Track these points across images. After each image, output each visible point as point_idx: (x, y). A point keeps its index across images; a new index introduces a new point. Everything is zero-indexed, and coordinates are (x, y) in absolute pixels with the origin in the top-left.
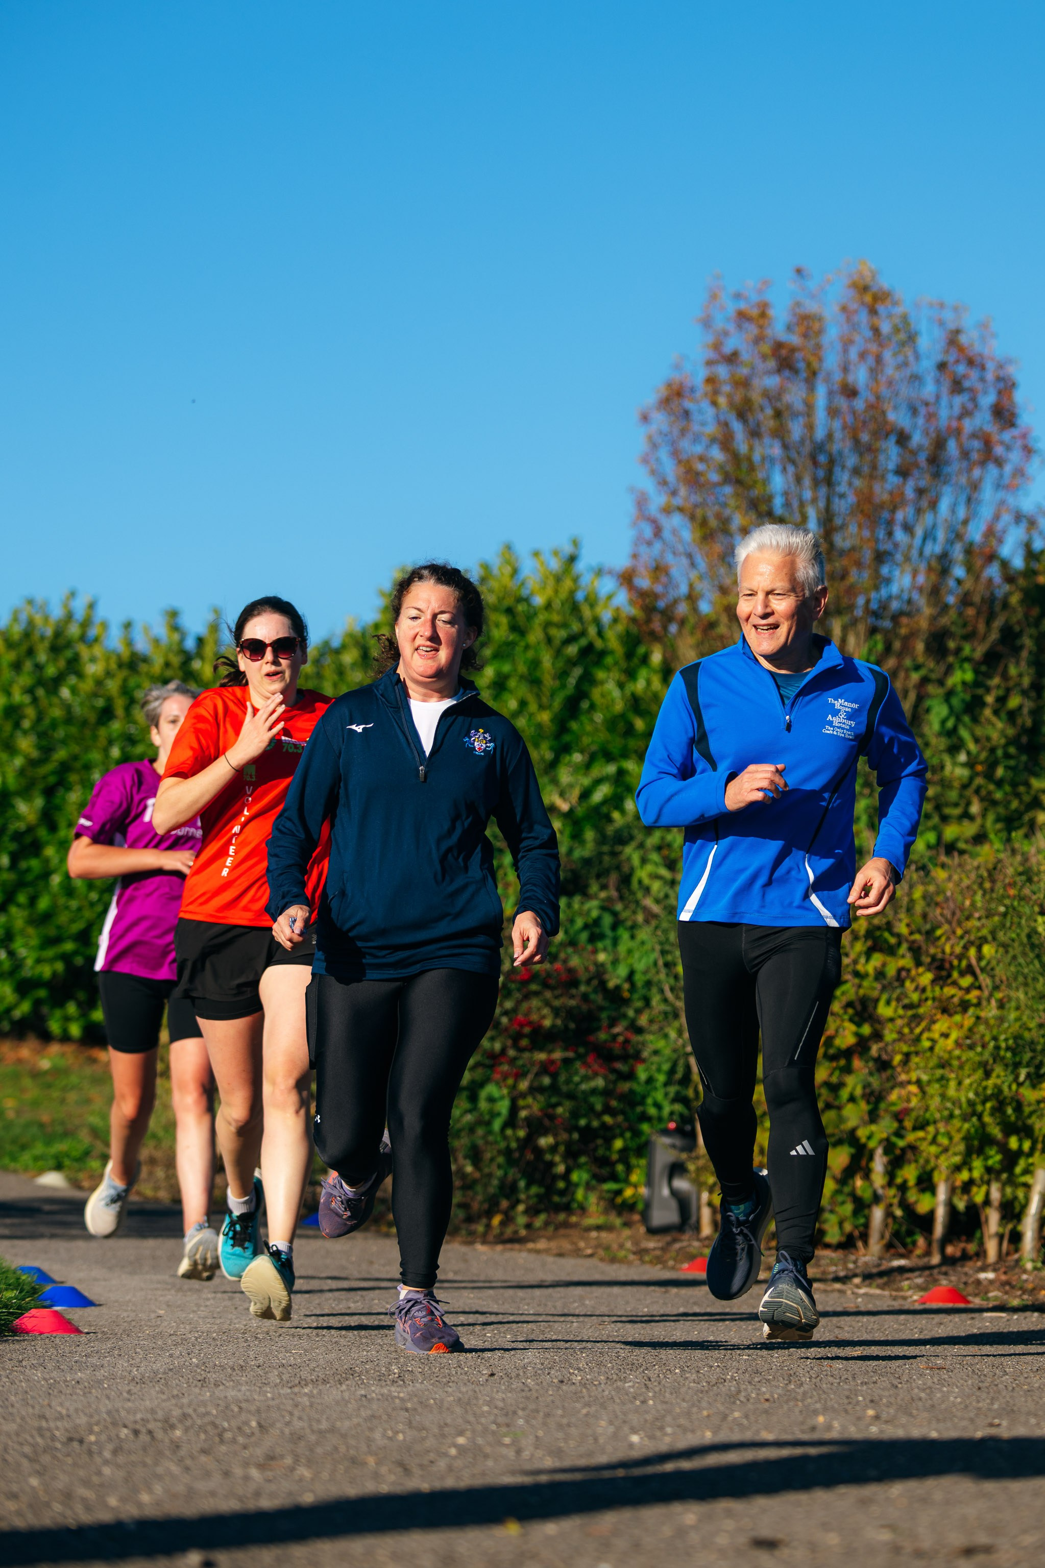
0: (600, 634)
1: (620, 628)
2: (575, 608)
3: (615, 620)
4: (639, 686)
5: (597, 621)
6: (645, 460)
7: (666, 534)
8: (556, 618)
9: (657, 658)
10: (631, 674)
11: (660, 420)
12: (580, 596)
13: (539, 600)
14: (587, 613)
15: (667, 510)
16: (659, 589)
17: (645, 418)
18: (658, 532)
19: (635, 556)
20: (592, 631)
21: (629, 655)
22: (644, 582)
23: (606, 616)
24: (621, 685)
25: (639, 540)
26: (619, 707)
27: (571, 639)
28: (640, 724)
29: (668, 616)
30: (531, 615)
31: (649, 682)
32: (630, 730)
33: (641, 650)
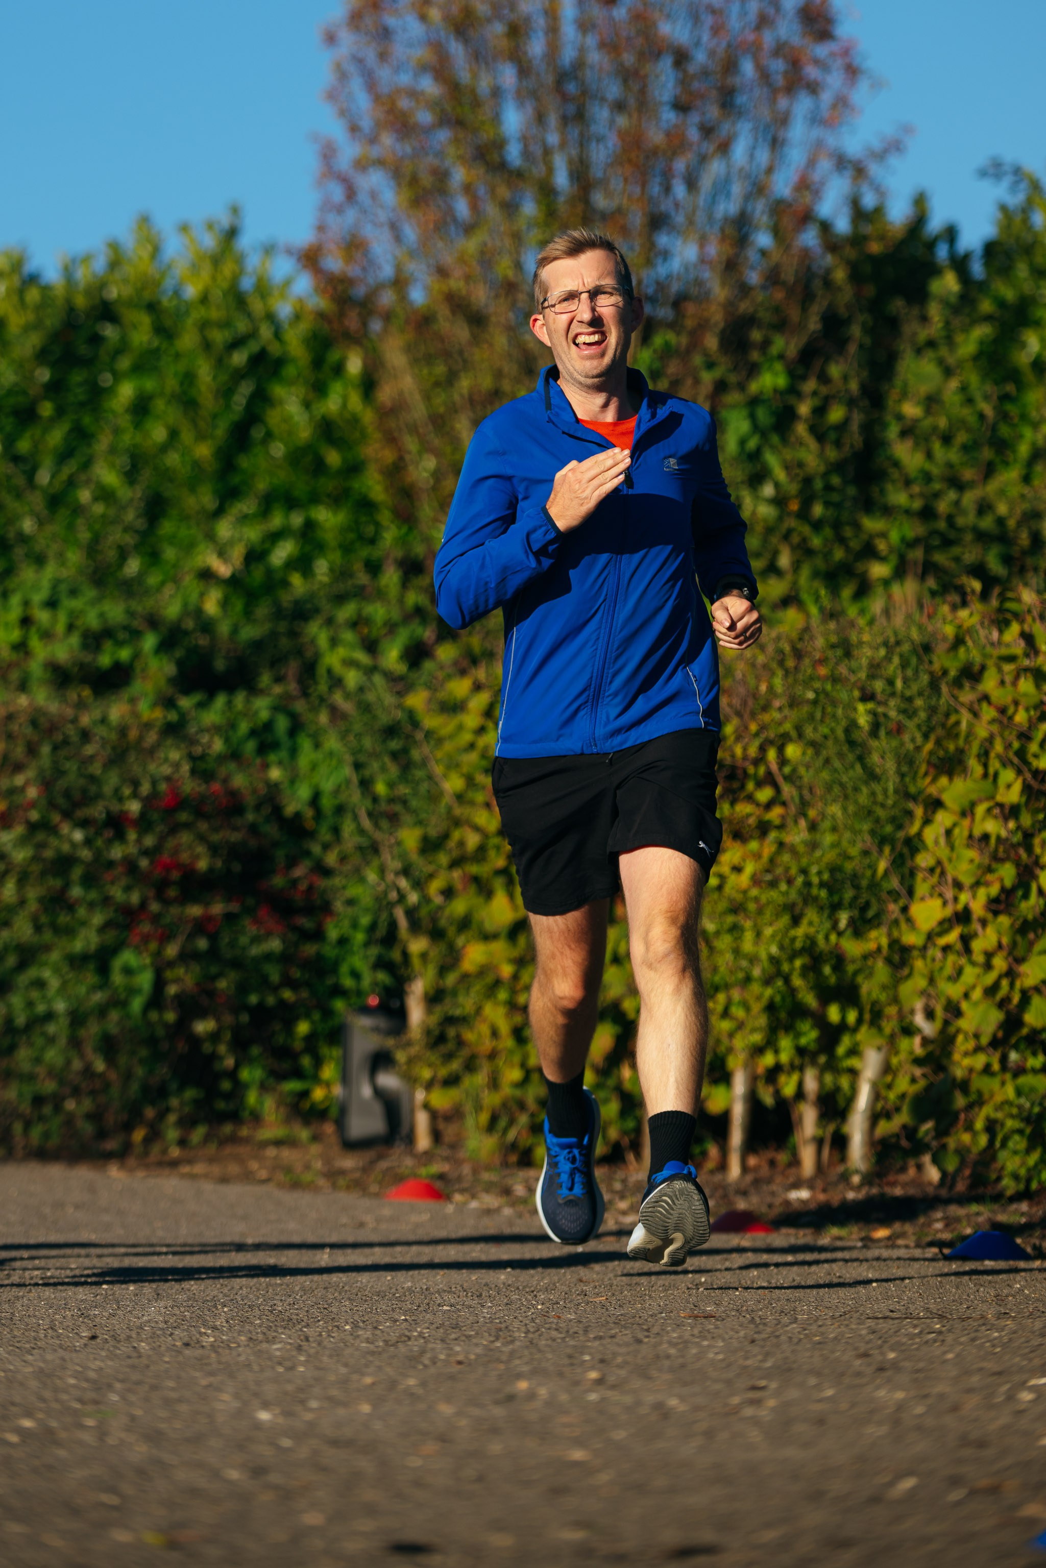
0: (278, 334)
1: (304, 327)
2: (238, 300)
3: (297, 317)
4: (332, 404)
5: (271, 317)
6: (332, 96)
7: (363, 197)
8: (215, 314)
9: (354, 365)
10: (320, 389)
11: (348, 40)
12: (247, 283)
13: (191, 291)
14: (257, 306)
15: (361, 165)
16: (353, 271)
17: (331, 39)
18: (351, 194)
19: (321, 228)
20: (266, 332)
21: (318, 363)
22: (334, 263)
23: (284, 310)
24: (307, 405)
25: (326, 206)
26: (304, 433)
27: (236, 343)
28: (333, 458)
29: (366, 307)
30: (182, 310)
31: (345, 399)
32: (319, 467)
33: (334, 356)
